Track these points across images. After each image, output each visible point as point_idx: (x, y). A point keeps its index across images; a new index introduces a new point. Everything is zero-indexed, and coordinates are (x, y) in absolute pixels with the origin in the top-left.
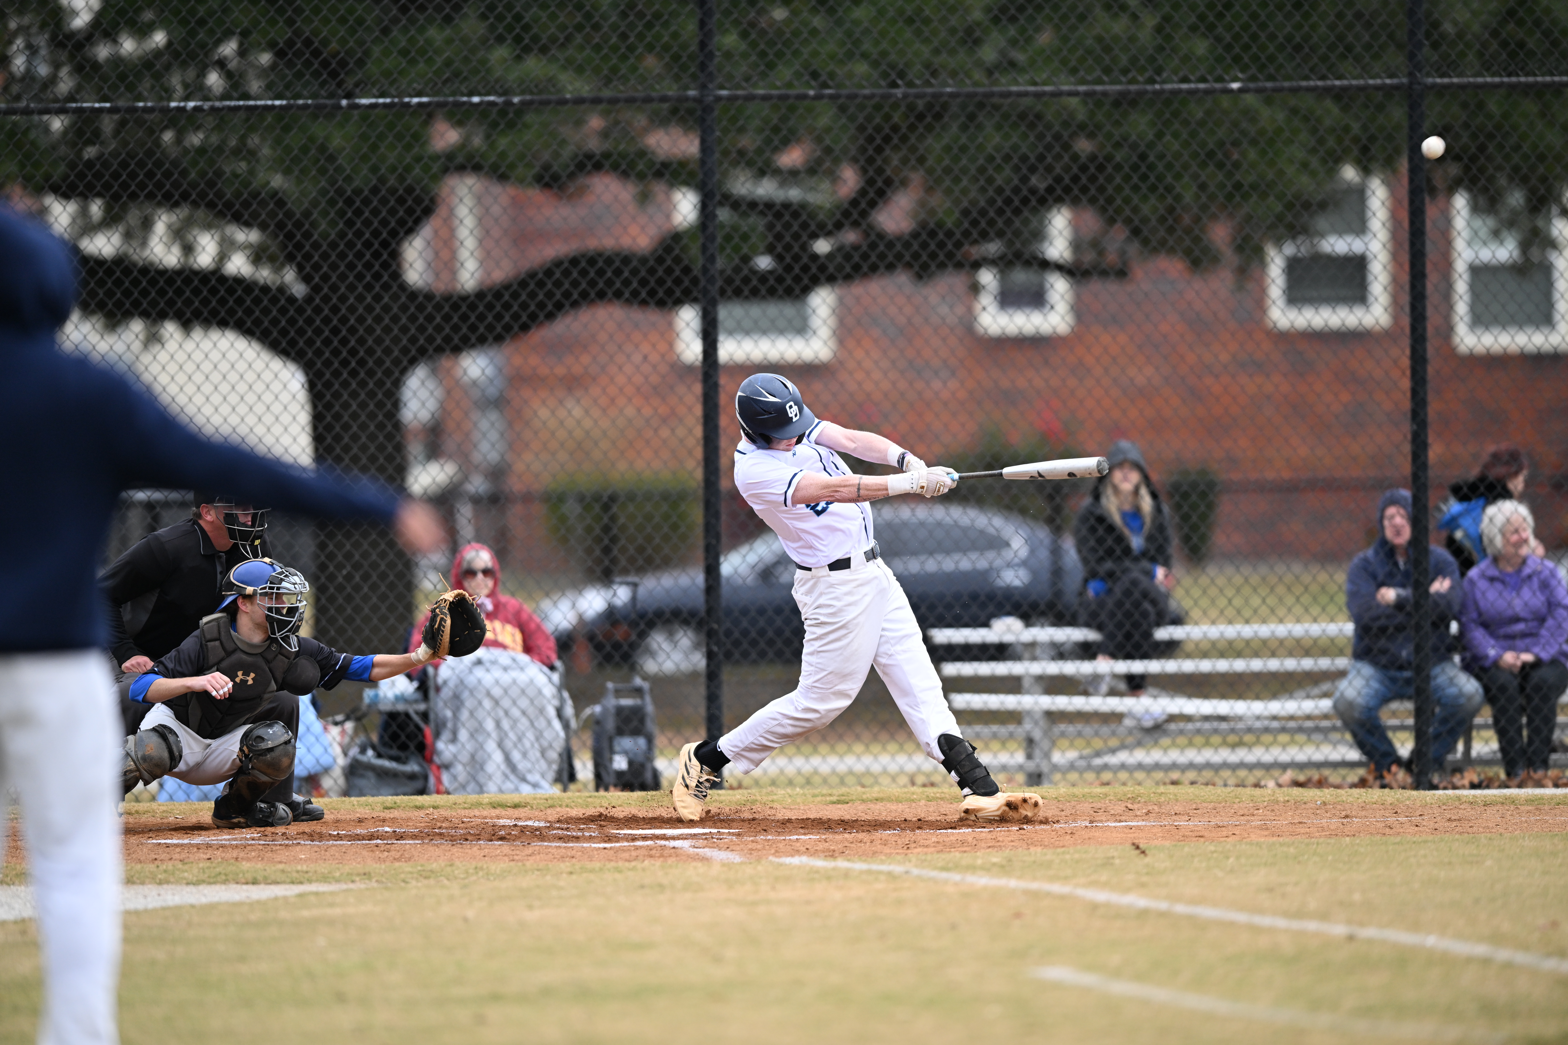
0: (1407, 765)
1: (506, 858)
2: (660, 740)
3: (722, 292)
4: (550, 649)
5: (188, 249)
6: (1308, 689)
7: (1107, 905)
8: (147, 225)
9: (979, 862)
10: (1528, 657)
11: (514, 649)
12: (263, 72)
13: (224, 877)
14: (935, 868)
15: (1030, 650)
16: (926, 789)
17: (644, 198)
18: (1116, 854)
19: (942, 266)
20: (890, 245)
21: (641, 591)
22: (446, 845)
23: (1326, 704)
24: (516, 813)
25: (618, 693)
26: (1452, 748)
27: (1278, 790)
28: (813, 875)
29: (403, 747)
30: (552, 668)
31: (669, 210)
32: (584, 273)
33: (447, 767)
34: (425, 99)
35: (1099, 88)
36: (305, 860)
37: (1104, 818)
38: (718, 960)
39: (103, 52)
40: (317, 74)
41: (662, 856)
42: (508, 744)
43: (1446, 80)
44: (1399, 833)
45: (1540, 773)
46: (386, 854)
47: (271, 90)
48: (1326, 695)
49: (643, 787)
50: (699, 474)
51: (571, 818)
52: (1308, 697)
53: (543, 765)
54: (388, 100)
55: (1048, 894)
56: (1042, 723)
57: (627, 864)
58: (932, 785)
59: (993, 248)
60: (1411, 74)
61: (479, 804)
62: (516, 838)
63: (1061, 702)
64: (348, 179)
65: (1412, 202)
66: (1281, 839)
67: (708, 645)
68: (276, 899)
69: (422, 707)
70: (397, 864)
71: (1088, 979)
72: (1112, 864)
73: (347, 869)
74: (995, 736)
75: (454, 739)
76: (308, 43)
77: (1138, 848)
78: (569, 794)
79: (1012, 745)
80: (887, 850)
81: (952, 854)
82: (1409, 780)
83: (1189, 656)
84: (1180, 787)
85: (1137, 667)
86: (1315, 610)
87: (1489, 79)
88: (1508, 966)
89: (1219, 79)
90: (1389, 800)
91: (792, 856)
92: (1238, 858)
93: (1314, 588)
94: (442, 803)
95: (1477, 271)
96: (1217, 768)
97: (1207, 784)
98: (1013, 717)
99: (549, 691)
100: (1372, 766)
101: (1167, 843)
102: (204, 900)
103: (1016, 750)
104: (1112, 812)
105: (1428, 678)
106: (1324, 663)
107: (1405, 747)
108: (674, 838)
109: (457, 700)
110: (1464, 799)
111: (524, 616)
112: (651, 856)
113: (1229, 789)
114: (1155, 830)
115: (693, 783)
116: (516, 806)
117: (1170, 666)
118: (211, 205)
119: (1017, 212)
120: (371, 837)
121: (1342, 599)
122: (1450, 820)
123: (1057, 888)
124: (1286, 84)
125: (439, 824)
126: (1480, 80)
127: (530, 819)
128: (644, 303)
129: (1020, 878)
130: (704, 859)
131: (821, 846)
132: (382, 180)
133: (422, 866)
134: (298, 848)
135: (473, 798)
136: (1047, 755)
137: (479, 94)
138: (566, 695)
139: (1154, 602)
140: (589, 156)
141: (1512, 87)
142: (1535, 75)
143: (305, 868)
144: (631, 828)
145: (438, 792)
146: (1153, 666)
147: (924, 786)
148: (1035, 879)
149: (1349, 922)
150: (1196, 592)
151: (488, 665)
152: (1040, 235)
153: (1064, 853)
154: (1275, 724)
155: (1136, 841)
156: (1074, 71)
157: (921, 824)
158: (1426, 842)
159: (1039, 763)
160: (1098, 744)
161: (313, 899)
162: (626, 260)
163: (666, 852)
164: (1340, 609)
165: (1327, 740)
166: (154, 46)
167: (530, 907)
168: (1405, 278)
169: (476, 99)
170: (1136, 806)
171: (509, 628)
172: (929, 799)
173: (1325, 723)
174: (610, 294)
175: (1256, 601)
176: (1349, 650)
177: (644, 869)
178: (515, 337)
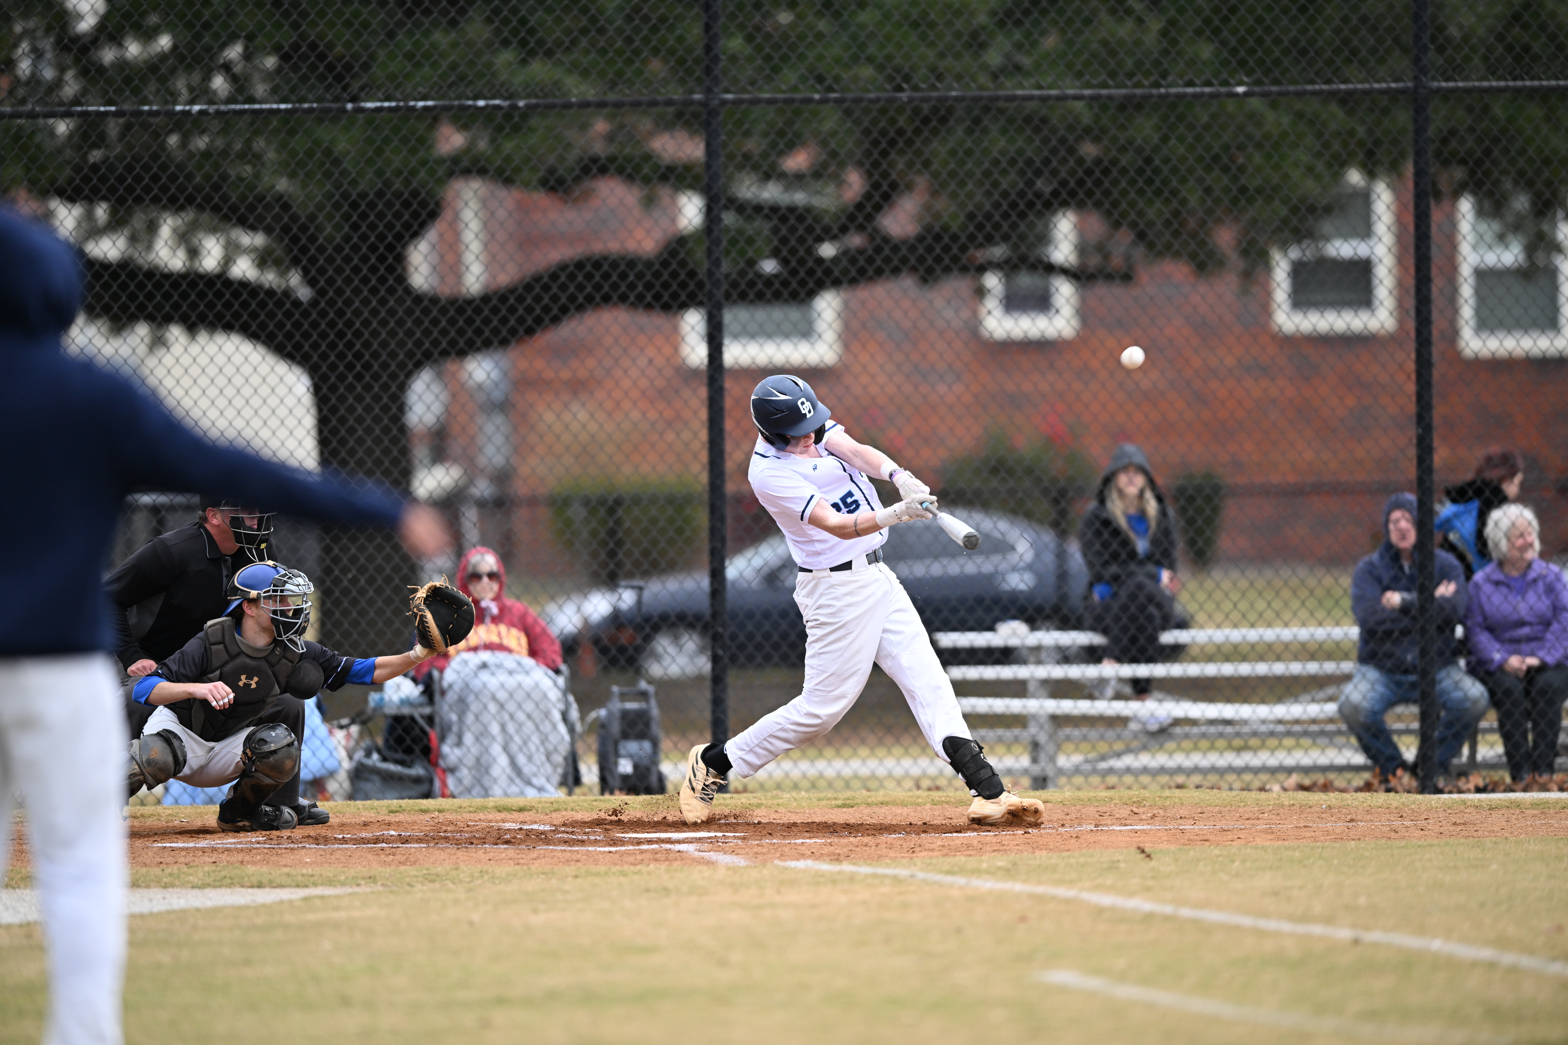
0: (1412, 769)
1: (511, 862)
2: (666, 744)
3: (728, 296)
4: (555, 652)
5: (193, 253)
6: (1313, 693)
7: (1113, 909)
8: (152, 228)
9: (985, 865)
10: (1533, 661)
11: (519, 653)
12: (269, 76)
13: (229, 881)
14: (941, 872)
15: (1036, 654)
16: (931, 793)
17: (649, 202)
18: (1121, 858)
19: (947, 270)
20: (896, 249)
21: (646, 594)
22: (452, 849)
23: (1331, 708)
24: (522, 816)
25: (623, 697)
26: (1458, 752)
27: (1283, 794)
28: (818, 880)
29: (409, 751)
30: (557, 672)
31: (674, 213)
32: (589, 276)
33: (452, 770)
34: (430, 103)
35: (1104, 92)
36: (311, 864)
37: (1109, 822)
38: (723, 963)
39: (108, 55)
40: (322, 78)
41: (667, 859)
42: (514, 748)
43: (1451, 84)
44: (1404, 838)
45: (1545, 777)
46: (391, 857)
47: (276, 93)
48: (1331, 699)
49: (649, 791)
50: (704, 478)
51: (576, 822)
52: (1313, 701)
53: (548, 768)
54: (393, 104)
55: (1054, 898)
56: (1047, 727)
57: (632, 868)
58: (938, 788)
59: (998, 252)
60: (1416, 78)
61: (484, 808)
62: (522, 842)
63: (1067, 706)
64: (354, 183)
65: (1417, 206)
66: (1286, 843)
67: (713, 648)
68: (281, 902)
69: (427, 710)
70: (402, 868)
71: (1093, 983)
72: (1117, 868)
73: (352, 872)
74: (1000, 740)
75: (459, 743)
76: (313, 46)
77: (1143, 851)
78: (574, 798)
79: (1018, 749)
80: (892, 854)
81: (957, 858)
82: (1414, 784)
83: (1194, 660)
84: (1185, 791)
85: (1143, 670)
86: (1320, 614)
87: (1494, 83)
88: (1514, 969)
89: (1225, 83)
90: (1395, 804)
91: (798, 860)
92: (1243, 861)
93: (1319, 592)
94: (447, 807)
95: (1482, 275)
96: (1222, 772)
97: (1212, 788)
98: (1019, 721)
99: (554, 694)
100: (1377, 770)
101: (1172, 847)
102: (209, 904)
103: (1021, 754)
104: (1118, 816)
105: (1433, 682)
106: (1329, 667)
107: (1409, 751)
108: (679, 842)
109: (462, 704)
110: (1469, 803)
111: (530, 620)
112: (656, 860)
113: (1234, 793)
114: (1160, 834)
115: (699, 787)
116: (521, 810)
117: (1176, 670)
118: (216, 209)
119: (1022, 215)
120: (377, 841)
121: (1347, 603)
122: (1455, 824)
123: (1062, 892)
124: (1292, 88)
125: (444, 828)
126: (1485, 84)
127: (535, 822)
128: (649, 307)
129: (1025, 881)
130: (709, 863)
131: (826, 850)
132: (387, 184)
133: (427, 869)
134: (304, 852)
135: (479, 801)
136: (1052, 759)
137: (485, 98)
138: (571, 698)
139: (1159, 606)
140: (594, 160)
141: (1518, 91)
142: (1540, 79)
143: (310, 872)
144: (636, 832)
145: (443, 796)
146: (1159, 670)
147: (930, 789)
148: (1040, 882)
149: (1354, 926)
150: (1201, 596)
151: (493, 668)
152: (1045, 239)
153: (1069, 857)
154: (1280, 728)
155: (1141, 845)
156: (1079, 75)
157: (926, 828)
158: (1431, 846)
159: (1044, 767)
160: (1103, 747)
161: (318, 902)
162: (631, 263)
163: (671, 856)
164: (1346, 613)
165: (1332, 744)
166: (159, 49)
167: (535, 911)
168: (1411, 282)
169: (481, 103)
170: (1141, 810)
171: (514, 632)
172: (934, 803)
173: (1331, 727)
174: (615, 298)
175: (1261, 605)
176: (1354, 654)
177: (649, 873)
178: (520, 341)
